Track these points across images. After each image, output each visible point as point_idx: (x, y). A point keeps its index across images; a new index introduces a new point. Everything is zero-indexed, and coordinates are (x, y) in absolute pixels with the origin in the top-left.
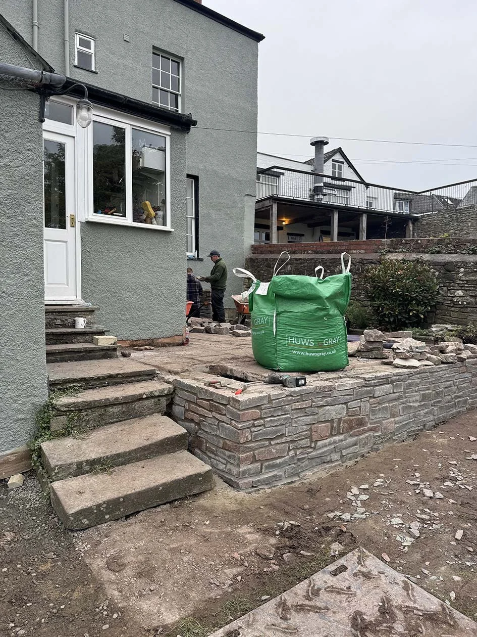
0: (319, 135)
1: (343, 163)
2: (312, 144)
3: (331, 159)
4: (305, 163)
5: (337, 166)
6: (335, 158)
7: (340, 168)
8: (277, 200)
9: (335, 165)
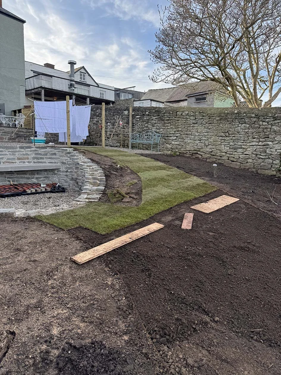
1: (86, 73)
2: (69, 63)
4: (67, 72)
7: (84, 76)
8: (44, 88)
9: (82, 74)
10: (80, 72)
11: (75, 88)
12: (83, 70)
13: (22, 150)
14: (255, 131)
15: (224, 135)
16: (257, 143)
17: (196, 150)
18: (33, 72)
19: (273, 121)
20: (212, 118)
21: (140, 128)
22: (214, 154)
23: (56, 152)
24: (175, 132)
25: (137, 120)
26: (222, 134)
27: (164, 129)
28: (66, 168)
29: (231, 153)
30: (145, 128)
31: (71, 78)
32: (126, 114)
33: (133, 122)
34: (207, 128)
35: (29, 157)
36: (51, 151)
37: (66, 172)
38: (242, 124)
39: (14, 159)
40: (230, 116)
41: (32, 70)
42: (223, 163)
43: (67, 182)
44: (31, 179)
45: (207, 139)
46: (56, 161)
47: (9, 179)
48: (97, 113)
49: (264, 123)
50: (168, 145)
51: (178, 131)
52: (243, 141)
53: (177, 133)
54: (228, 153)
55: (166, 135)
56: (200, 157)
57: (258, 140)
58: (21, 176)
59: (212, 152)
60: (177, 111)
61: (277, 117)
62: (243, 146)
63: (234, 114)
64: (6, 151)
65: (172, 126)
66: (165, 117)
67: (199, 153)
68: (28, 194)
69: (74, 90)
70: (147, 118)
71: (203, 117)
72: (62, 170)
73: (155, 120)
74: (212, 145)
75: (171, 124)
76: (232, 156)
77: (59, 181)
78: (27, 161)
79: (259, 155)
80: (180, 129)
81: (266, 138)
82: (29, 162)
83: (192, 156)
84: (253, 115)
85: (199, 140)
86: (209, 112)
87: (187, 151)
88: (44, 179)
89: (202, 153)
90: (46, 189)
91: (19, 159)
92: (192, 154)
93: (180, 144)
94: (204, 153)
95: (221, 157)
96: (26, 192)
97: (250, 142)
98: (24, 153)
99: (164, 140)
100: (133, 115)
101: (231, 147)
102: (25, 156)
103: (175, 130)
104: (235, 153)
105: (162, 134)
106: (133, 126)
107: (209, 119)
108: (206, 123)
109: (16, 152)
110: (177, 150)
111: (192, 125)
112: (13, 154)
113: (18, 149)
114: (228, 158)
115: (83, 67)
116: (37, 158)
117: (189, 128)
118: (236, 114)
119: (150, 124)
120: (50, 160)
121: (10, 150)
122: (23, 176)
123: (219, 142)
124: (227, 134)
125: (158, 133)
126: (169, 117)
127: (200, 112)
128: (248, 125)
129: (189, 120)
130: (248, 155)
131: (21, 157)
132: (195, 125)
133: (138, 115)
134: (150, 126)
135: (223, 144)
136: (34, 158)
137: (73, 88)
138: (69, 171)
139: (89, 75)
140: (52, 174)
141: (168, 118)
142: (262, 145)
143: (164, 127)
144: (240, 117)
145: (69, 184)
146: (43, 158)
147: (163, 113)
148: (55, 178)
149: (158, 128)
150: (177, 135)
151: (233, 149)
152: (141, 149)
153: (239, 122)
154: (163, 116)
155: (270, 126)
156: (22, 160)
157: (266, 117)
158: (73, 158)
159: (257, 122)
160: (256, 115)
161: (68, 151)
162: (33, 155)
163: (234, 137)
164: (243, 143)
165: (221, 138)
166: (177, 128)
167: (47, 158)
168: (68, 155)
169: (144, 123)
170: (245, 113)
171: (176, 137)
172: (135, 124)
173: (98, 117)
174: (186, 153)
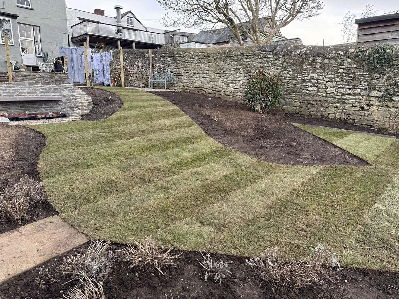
0: (119, 5)
1: (133, 18)
2: (115, 8)
3: (126, 16)
4: (114, 18)
5: (130, 19)
6: (128, 15)
7: (131, 20)
8: (89, 35)
9: (129, 19)
10: (127, 17)
11: (122, 33)
12: (129, 15)
13: (31, 86)
14: (241, 68)
15: (220, 72)
16: (243, 78)
17: (201, 87)
18: (79, 19)
19: (253, 57)
20: (211, 57)
21: (159, 69)
22: (214, 90)
23: (58, 88)
24: (185, 71)
25: (156, 62)
26: (219, 72)
27: (177, 69)
28: (66, 99)
29: (226, 88)
30: (162, 69)
31: (118, 23)
32: (147, 56)
33: (153, 63)
34: (208, 66)
35: (37, 91)
36: (54, 87)
37: (66, 102)
38: (232, 61)
39: (25, 93)
40: (223, 55)
41: (78, 18)
42: (220, 97)
43: (67, 111)
44: (40, 108)
45: (208, 76)
46: (58, 94)
47: (21, 108)
48: (125, 56)
49: (248, 60)
50: (181, 84)
51: (187, 70)
52: (233, 77)
53: (187, 72)
54: (223, 88)
55: (179, 74)
56: (205, 92)
57: (243, 75)
58: (31, 106)
59: (212, 88)
60: (186, 52)
61: (256, 53)
62: (233, 81)
63: (226, 53)
64: (17, 87)
65: (182, 66)
66: (177, 57)
67: (203, 89)
68: (39, 119)
69: (121, 35)
70: (163, 59)
71: (205, 56)
72: (63, 101)
73: (170, 61)
74: (212, 82)
75: (182, 64)
76: (226, 91)
77: (62, 110)
78: (35, 94)
79: (245, 88)
80: (189, 68)
81: (249, 73)
82: (37, 95)
83: (198, 93)
84: (239, 53)
85: (202, 78)
86: (209, 52)
87: (195, 88)
88: (50, 108)
89: (205, 90)
90: (53, 116)
91: (29, 93)
92: (198, 90)
93: (190, 82)
94: (207, 90)
95: (219, 92)
96: (37, 117)
97: (238, 78)
98: (33, 88)
99: (177, 79)
100: (153, 57)
101: (225, 82)
102: (34, 91)
103: (185, 69)
104: (229, 88)
105: (176, 73)
106: (153, 67)
107: (209, 58)
108: (207, 62)
109: (26, 87)
110: (187, 88)
111: (197, 65)
112: (23, 89)
113: (28, 86)
114: (224, 92)
115: (130, 12)
116: (44, 92)
117: (195, 67)
118: (228, 52)
119: (166, 64)
120: (53, 93)
121: (21, 86)
122: (33, 106)
123: (217, 78)
124: (222, 71)
125: (173, 73)
126: (180, 57)
127: (202, 52)
128: (236, 63)
129: (194, 59)
130: (237, 88)
131: (30, 91)
132: (199, 64)
133: (157, 57)
134: (166, 67)
135: (219, 80)
136: (41, 92)
137: (121, 34)
138: (68, 101)
139: (137, 19)
140: (56, 105)
141: (179, 59)
142: (246, 79)
143: (177, 67)
144: (230, 56)
145: (69, 112)
146: (48, 93)
147: (175, 54)
148: (59, 108)
149: (172, 68)
150: (187, 74)
151: (226, 84)
152: (161, 89)
153: (230, 60)
154: (175, 57)
155: (251, 62)
156: (31, 94)
157: (248, 55)
158: (71, 91)
159: (242, 59)
160: (241, 53)
161: (67, 86)
162: (40, 90)
163: (227, 73)
164: (233, 78)
165: (218, 75)
166: (186, 68)
167: (51, 92)
168: (67, 89)
169: (162, 64)
170: (233, 51)
171: (186, 76)
172: (155, 66)
173: (126, 61)
174: (194, 90)
